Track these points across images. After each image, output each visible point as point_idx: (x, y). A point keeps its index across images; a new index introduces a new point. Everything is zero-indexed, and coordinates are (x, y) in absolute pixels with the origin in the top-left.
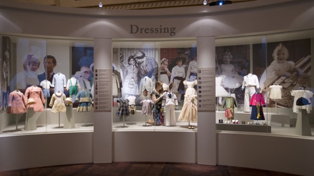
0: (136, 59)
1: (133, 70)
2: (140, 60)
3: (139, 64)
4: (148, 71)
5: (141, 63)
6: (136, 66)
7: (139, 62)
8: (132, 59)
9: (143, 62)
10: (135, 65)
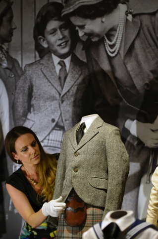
0: (77, 21)
1: (62, 80)
2: (95, 26)
3: (93, 44)
4: (139, 83)
5: (101, 41)
6: (75, 61)
7: (90, 35)
8: (53, 24)
9: (110, 34)
10: (71, 52)
